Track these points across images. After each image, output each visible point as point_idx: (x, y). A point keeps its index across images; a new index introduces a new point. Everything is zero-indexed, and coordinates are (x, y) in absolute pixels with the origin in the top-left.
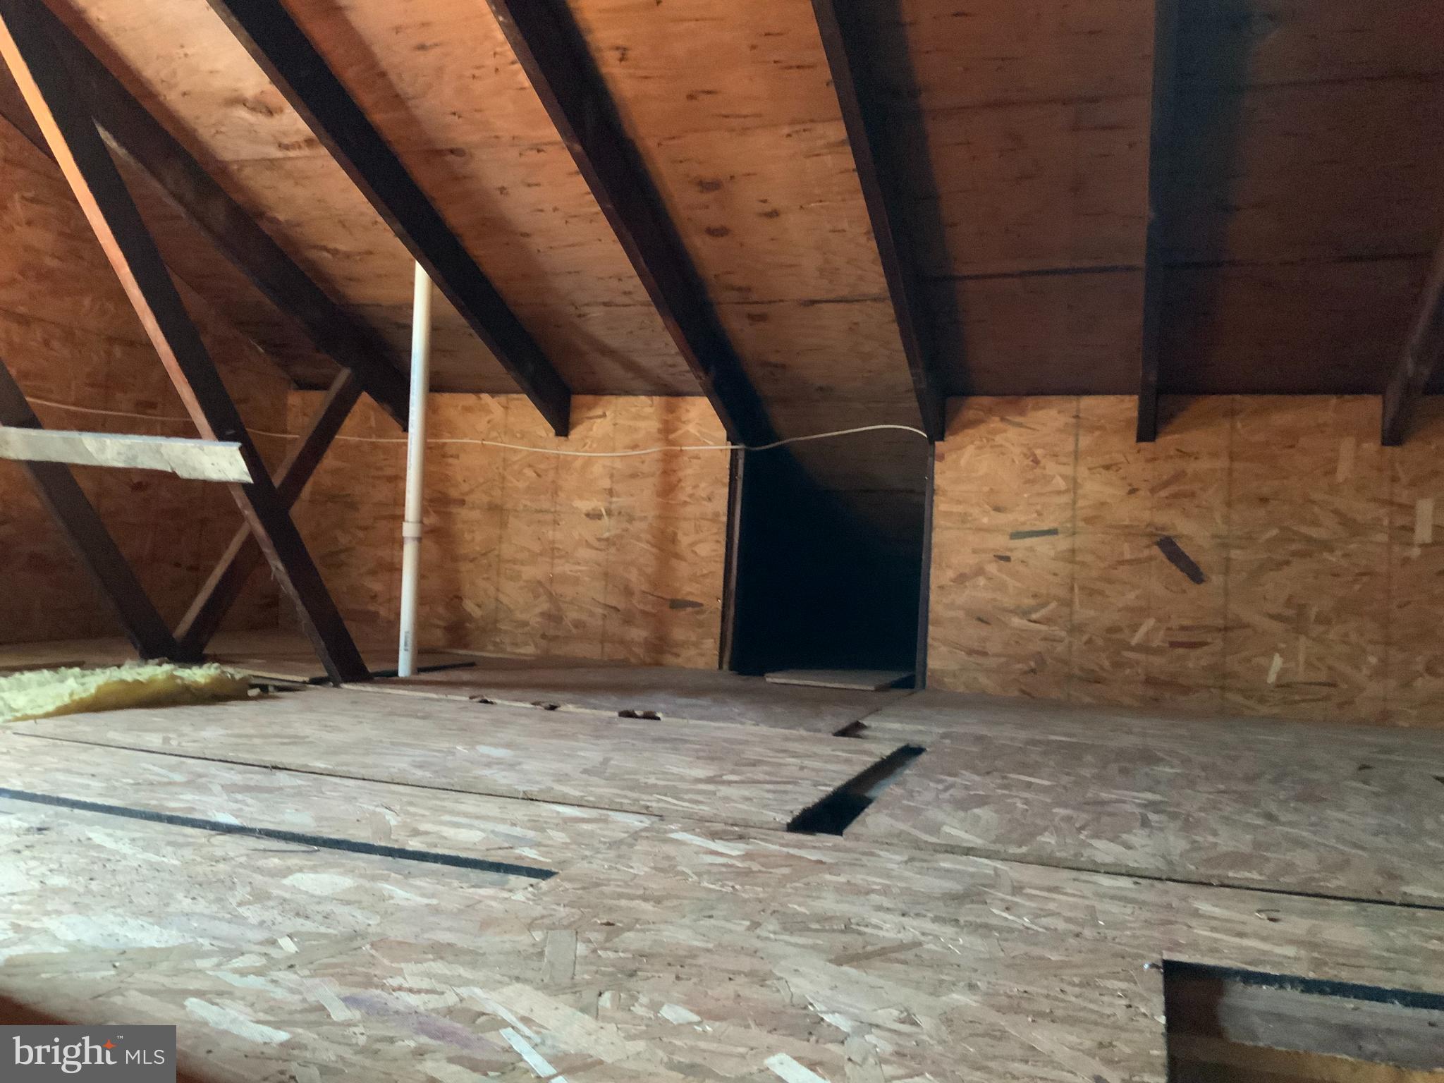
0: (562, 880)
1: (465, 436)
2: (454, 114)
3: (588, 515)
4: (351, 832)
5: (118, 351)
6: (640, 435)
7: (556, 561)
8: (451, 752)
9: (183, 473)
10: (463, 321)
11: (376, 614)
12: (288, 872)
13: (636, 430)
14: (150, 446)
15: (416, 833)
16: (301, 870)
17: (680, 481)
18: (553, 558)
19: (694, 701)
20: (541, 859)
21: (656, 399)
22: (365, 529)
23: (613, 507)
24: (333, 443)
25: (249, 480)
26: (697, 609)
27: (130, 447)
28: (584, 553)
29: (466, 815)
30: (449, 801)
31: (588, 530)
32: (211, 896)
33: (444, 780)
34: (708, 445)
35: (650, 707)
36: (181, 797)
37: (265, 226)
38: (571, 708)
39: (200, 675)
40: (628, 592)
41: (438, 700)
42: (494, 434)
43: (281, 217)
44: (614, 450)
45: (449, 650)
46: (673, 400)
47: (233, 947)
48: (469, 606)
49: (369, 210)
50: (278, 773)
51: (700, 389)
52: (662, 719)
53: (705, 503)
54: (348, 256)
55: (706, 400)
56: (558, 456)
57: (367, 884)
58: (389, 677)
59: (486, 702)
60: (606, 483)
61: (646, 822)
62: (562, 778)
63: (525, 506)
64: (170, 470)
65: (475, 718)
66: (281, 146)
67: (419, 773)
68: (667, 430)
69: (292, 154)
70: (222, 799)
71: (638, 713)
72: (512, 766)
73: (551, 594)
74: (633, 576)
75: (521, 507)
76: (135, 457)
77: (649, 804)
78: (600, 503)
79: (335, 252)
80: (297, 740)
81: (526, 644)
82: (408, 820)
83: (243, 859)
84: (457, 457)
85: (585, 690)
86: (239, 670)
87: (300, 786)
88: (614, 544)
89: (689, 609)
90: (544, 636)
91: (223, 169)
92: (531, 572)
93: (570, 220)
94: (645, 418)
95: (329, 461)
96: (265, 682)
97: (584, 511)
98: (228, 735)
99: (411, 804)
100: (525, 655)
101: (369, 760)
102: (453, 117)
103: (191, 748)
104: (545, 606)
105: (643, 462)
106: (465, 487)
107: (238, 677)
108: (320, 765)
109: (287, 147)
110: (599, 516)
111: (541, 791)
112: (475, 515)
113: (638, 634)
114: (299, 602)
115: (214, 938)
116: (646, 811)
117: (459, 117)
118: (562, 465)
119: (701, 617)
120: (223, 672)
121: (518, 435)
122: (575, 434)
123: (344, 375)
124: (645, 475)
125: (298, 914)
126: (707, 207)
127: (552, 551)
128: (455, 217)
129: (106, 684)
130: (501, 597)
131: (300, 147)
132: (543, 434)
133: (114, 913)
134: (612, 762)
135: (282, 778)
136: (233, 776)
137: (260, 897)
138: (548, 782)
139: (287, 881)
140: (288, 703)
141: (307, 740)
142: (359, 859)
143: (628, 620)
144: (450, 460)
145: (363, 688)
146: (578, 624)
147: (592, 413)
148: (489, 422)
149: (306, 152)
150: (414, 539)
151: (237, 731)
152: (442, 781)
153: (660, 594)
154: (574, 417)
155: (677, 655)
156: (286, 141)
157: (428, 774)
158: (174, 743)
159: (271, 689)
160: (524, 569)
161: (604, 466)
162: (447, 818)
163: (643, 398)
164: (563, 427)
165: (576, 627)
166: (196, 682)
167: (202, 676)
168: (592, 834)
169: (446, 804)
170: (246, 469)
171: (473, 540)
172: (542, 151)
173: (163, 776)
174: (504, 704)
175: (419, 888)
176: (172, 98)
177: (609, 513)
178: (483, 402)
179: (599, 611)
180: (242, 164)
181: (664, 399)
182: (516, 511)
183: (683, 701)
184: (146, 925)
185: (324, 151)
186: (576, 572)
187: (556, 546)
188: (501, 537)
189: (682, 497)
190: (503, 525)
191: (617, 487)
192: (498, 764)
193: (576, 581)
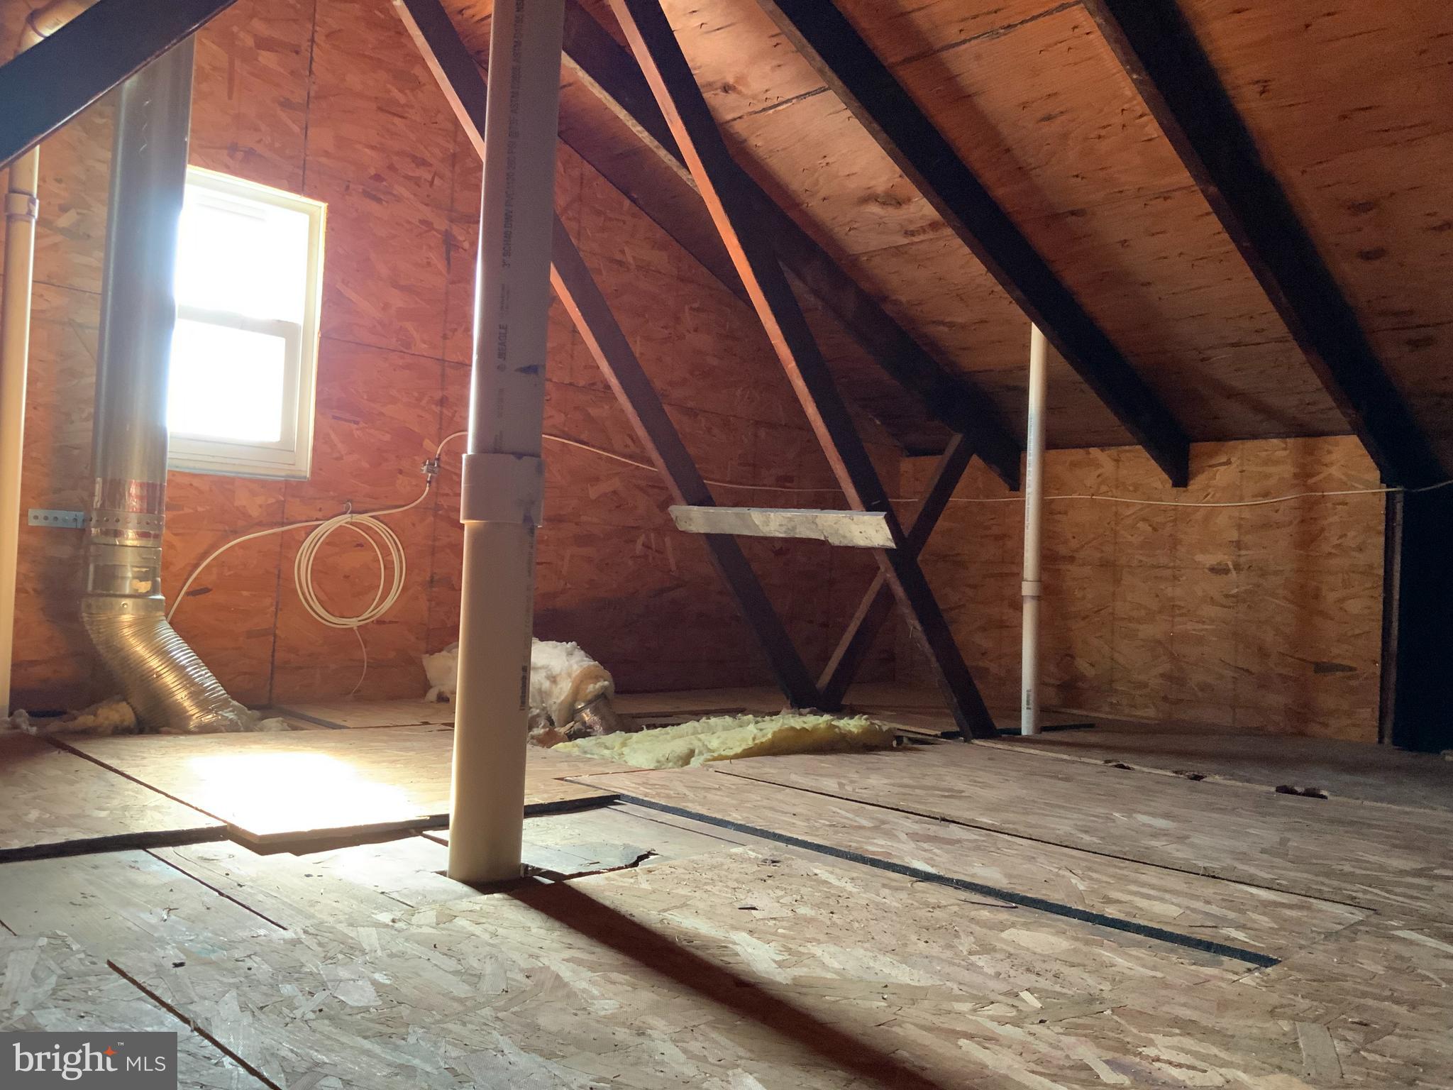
0: (1290, 969)
1: (1074, 492)
2: (1077, 176)
3: (1212, 570)
4: (1044, 892)
5: (762, 433)
6: (1272, 482)
7: (1177, 619)
8: (1109, 818)
9: (834, 541)
10: (1078, 378)
11: (987, 670)
12: (1002, 927)
13: (1267, 476)
14: (806, 517)
15: (1109, 901)
16: (1013, 925)
17: (1323, 530)
18: (1173, 617)
19: (1361, 779)
20: (1252, 942)
21: (1290, 441)
22: (974, 587)
23: (1242, 560)
24: (949, 505)
25: (893, 545)
26: (1349, 673)
27: (790, 519)
28: (1209, 611)
29: (1152, 887)
30: (1128, 870)
31: (1214, 586)
32: (942, 942)
33: (1114, 848)
34: (1356, 488)
35: (1312, 784)
36: (875, 841)
37: (888, 309)
38: (1218, 778)
39: (853, 725)
40: (1263, 653)
41: (1073, 762)
42: (1104, 488)
43: (904, 299)
44: (1241, 499)
45: (1063, 710)
46: (1311, 441)
47: (981, 995)
48: (1082, 665)
49: (989, 281)
50: (952, 826)
51: (1348, 427)
52: (1330, 798)
53: (1354, 554)
54: (963, 327)
55: (1354, 439)
56: (1175, 508)
57: (1085, 949)
58: (1013, 734)
59: (1122, 767)
60: (1234, 535)
61: (1359, 915)
62: (1243, 857)
63: (1141, 561)
64: (823, 538)
65: (1119, 783)
66: (908, 233)
67: (1087, 838)
68: (1305, 474)
69: (916, 239)
70: (910, 846)
71: (1299, 789)
72: (1182, 839)
73: (1172, 654)
74: (1269, 637)
75: (1135, 563)
76: (794, 528)
77: (1354, 894)
78: (1226, 557)
79: (951, 325)
80: (955, 794)
81: (1146, 707)
82: (1096, 886)
83: (955, 908)
84: (1066, 513)
85: (1229, 760)
86: (885, 723)
87: (976, 841)
88: (1244, 601)
89: (1339, 674)
90: (1165, 699)
91: (854, 261)
92: (1148, 631)
93: (1196, 263)
94: (1276, 463)
95: (942, 523)
96: (901, 734)
97: (1208, 566)
98: (893, 785)
99: (1090, 869)
100: (1146, 718)
101: (1032, 819)
102: (1075, 179)
103: (865, 795)
104: (1166, 667)
105: (1277, 511)
106: (1074, 544)
107: (885, 728)
108: (985, 820)
109: (913, 234)
110: (1226, 571)
111: (1223, 869)
112: (1087, 570)
113: (1276, 700)
114: (933, 659)
115: (960, 984)
116: (1353, 903)
117: (1083, 178)
118: (1182, 517)
119: (1354, 683)
120: (872, 724)
121: (1131, 488)
122: (1196, 484)
123: (957, 439)
124: (1279, 525)
125: (1028, 970)
126: (1360, 230)
127: (1171, 608)
128: (1072, 277)
129: (780, 731)
130: (1116, 655)
131: (924, 232)
132: (1159, 485)
133: (863, 947)
134: (1290, 843)
135: (955, 831)
136: (910, 824)
137: (986, 948)
138: (1228, 861)
139: (1004, 935)
140: (929, 756)
141: (963, 794)
142: (1059, 920)
143: (1264, 683)
144: (1058, 517)
145: (993, 745)
146: (1204, 687)
147: (1214, 462)
148: (1099, 476)
149: (930, 235)
150: (1033, 597)
151: (898, 781)
152: (1114, 849)
153: (1300, 656)
154: (1193, 466)
155: (1326, 725)
156: (912, 228)
157: (1095, 840)
158: (849, 788)
159: (905, 740)
160: (1141, 627)
161: (1230, 517)
162: (1133, 888)
163: (1275, 441)
164: (1181, 479)
165: (1202, 690)
166: (850, 732)
167: (855, 726)
168: (1299, 922)
169: (1125, 872)
170: (890, 536)
171: (1084, 598)
172: (1169, 198)
173: (851, 820)
174: (1142, 769)
175: (1138, 958)
176: (814, 205)
177: (1237, 567)
178: (1091, 456)
179: (1229, 673)
180: (871, 255)
181: (1300, 440)
182: (1130, 566)
183: (1347, 778)
184: (895, 962)
185: (949, 231)
186: (1202, 630)
187: (1178, 603)
188: (1114, 594)
189: (1326, 548)
190: (1117, 581)
191: (1248, 539)
192: (1165, 835)
193: (1200, 641)
